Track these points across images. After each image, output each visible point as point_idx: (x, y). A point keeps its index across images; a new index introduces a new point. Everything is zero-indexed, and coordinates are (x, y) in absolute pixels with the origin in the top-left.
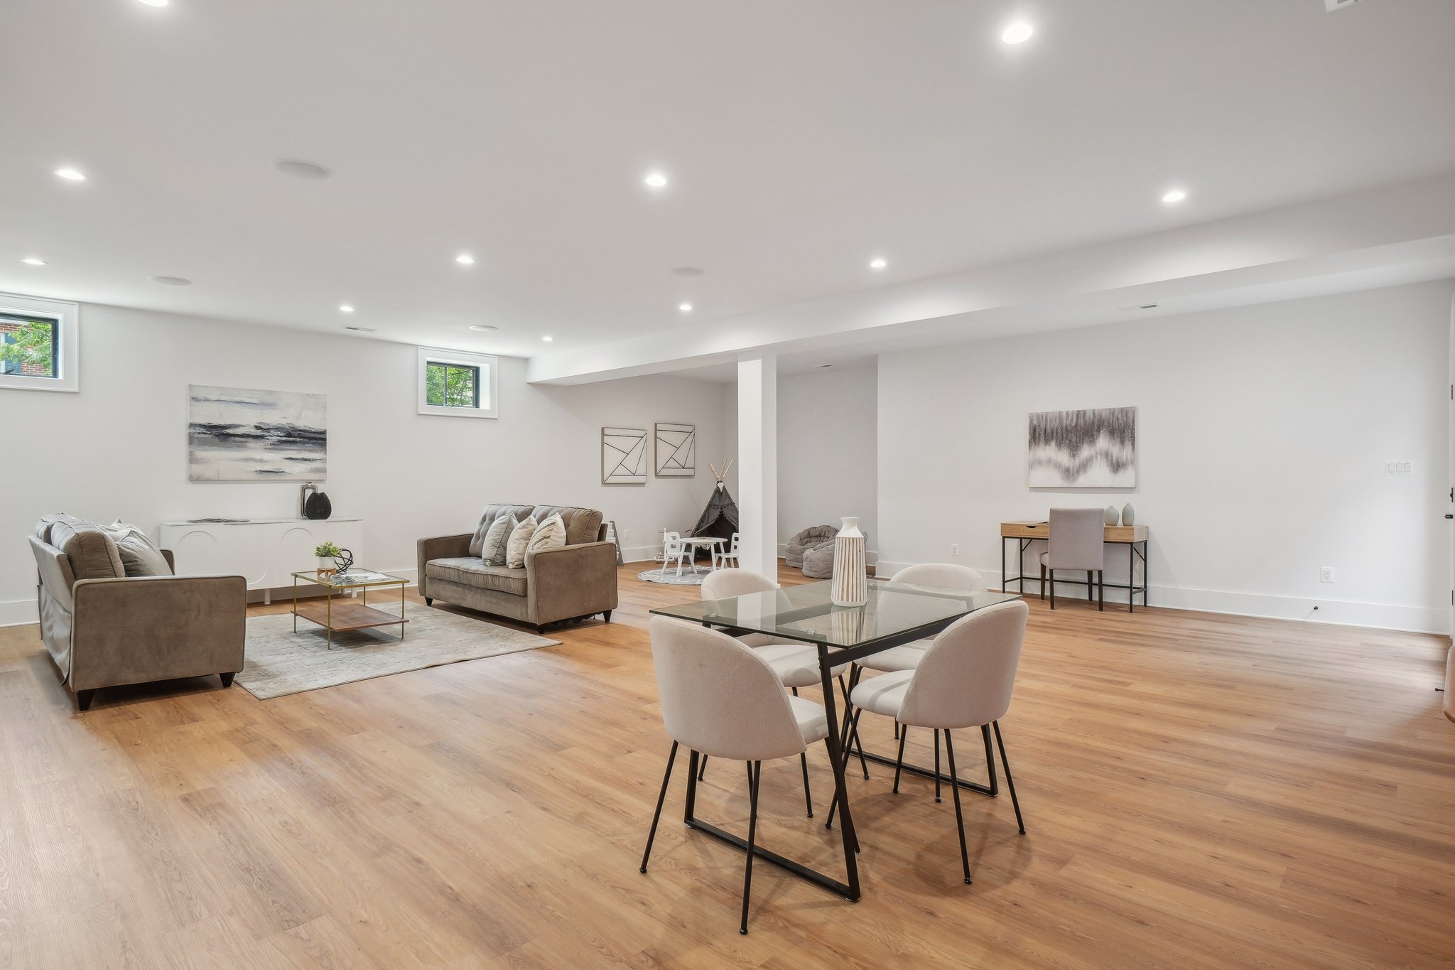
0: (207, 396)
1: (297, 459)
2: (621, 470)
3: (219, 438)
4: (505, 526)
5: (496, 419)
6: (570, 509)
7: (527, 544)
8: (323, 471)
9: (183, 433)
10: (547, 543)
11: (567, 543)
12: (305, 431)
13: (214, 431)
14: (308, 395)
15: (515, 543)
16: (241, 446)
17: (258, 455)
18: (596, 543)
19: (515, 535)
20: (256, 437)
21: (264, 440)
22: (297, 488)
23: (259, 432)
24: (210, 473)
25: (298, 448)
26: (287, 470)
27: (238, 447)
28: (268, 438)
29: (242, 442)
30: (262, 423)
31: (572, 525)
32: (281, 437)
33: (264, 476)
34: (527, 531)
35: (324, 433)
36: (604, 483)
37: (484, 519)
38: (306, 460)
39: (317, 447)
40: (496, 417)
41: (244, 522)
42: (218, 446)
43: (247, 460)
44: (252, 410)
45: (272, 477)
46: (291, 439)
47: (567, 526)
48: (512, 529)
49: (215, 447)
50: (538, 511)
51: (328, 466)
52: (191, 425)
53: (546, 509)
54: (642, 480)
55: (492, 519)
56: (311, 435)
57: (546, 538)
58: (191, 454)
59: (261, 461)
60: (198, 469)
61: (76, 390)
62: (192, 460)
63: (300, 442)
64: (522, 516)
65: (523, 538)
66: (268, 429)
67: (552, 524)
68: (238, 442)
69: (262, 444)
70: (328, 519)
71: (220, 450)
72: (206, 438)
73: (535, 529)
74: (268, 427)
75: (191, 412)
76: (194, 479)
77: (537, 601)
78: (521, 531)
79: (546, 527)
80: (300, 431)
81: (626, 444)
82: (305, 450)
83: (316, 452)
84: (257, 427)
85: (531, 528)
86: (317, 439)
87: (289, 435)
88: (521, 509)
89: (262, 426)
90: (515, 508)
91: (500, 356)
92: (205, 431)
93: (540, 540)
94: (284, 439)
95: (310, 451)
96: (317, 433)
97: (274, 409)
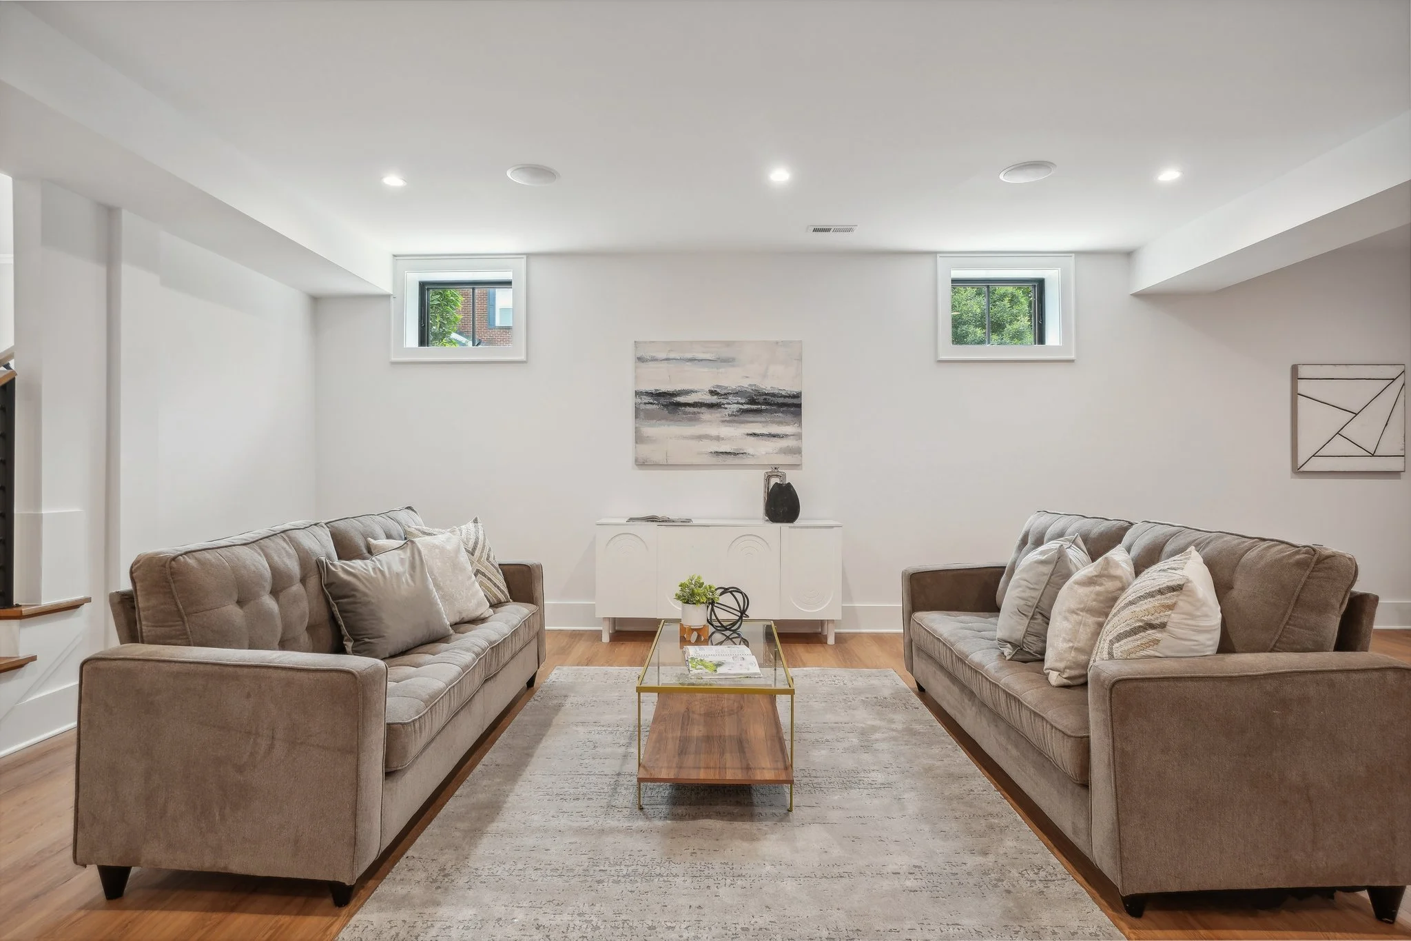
0: (653, 354)
1: (762, 435)
2: (1340, 446)
3: (667, 409)
4: (1047, 569)
5: (1072, 361)
6: (1237, 541)
7: (1101, 625)
8: (797, 451)
9: (630, 402)
10: (1156, 642)
11: (1226, 646)
12: (773, 395)
13: (662, 400)
14: (777, 343)
15: (1066, 618)
16: (694, 419)
17: (713, 430)
18: (1332, 659)
19: (1069, 597)
20: (711, 406)
21: (720, 410)
22: (760, 475)
23: (714, 399)
24: (658, 457)
25: (763, 419)
26: (750, 450)
27: (690, 420)
28: (726, 406)
29: (694, 413)
30: (718, 386)
31: (1242, 587)
32: (742, 404)
33: (720, 460)
34: (1098, 594)
35: (798, 396)
36: (1297, 471)
37: (1024, 542)
38: (774, 436)
39: (789, 418)
40: (1072, 357)
41: (686, 522)
42: (666, 419)
43: (700, 437)
44: (706, 370)
45: (730, 460)
46: (755, 407)
47: (1222, 588)
48: (1068, 576)
49: (663, 422)
50: (1139, 538)
51: (807, 445)
52: (638, 394)
53: (1160, 531)
54: (1396, 464)
55: (1039, 542)
56: (781, 400)
57: (1152, 626)
58: (637, 431)
59: (718, 438)
60: (646, 451)
61: (523, 358)
62: (639, 439)
63: (766, 411)
64: (1098, 546)
65: (1090, 611)
66: (725, 394)
67: (1173, 589)
68: (689, 413)
69: (718, 415)
70: (797, 523)
71: (669, 425)
72: (653, 410)
73: (1123, 589)
74: (726, 391)
75: (636, 377)
76: (642, 464)
77: (1120, 823)
78: (1083, 591)
79: (1151, 595)
80: (766, 394)
81: (1353, 395)
82: (773, 422)
83: (787, 424)
84: (713, 393)
85: (1110, 585)
86: (790, 405)
87: (752, 401)
88: (1098, 528)
89: (718, 390)
90: (1086, 524)
91: (1079, 253)
92: (651, 401)
93: (1134, 632)
94: (746, 407)
95: (780, 423)
96: (789, 397)
97: (733, 366)
